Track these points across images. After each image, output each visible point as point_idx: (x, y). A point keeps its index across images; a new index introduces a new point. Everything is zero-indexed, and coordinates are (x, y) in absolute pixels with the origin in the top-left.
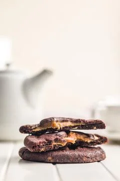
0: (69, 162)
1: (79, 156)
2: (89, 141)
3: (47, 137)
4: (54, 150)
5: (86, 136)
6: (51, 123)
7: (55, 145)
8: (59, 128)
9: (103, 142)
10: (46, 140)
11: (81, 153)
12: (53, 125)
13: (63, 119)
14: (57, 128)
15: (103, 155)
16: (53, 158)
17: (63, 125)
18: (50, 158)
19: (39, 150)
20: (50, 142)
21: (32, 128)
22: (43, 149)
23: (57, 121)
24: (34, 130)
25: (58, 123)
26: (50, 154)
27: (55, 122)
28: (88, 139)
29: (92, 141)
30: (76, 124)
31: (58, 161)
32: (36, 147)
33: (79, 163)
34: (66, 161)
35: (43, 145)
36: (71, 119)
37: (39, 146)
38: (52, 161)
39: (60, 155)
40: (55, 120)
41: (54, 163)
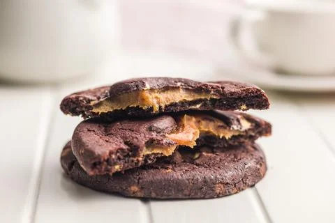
0: (180, 196)
1: (205, 181)
2: (228, 136)
3: (128, 133)
4: (145, 167)
5: (221, 124)
6: (138, 95)
7: (148, 156)
8: (156, 108)
9: (261, 134)
10: (126, 143)
11: (210, 174)
12: (143, 100)
13: (166, 83)
14: (152, 109)
15: (262, 169)
16: (142, 188)
17: (165, 99)
18: (134, 188)
19: (109, 171)
20: (134, 149)
21: (92, 103)
22: (117, 167)
23: (152, 90)
24: (95, 110)
25: (154, 95)
26: (134, 178)
27: (147, 94)
28: (226, 131)
29: (237, 134)
30: (197, 97)
31: (153, 195)
32: (100, 163)
33: (204, 198)
34: (173, 193)
35: (119, 158)
36: (186, 82)
37: (108, 161)
38: (139, 194)
39: (160, 182)
40: (148, 86)
41: (145, 200)
